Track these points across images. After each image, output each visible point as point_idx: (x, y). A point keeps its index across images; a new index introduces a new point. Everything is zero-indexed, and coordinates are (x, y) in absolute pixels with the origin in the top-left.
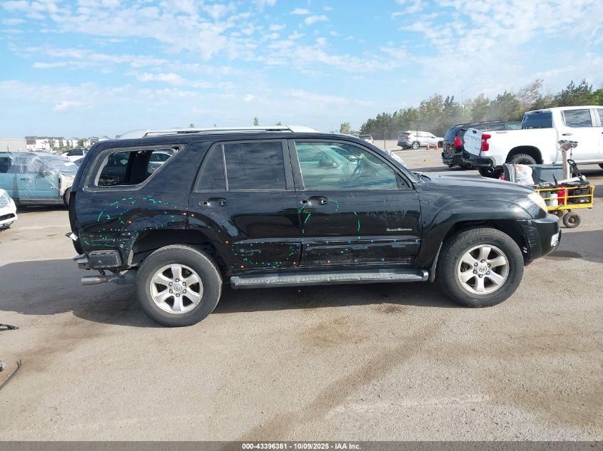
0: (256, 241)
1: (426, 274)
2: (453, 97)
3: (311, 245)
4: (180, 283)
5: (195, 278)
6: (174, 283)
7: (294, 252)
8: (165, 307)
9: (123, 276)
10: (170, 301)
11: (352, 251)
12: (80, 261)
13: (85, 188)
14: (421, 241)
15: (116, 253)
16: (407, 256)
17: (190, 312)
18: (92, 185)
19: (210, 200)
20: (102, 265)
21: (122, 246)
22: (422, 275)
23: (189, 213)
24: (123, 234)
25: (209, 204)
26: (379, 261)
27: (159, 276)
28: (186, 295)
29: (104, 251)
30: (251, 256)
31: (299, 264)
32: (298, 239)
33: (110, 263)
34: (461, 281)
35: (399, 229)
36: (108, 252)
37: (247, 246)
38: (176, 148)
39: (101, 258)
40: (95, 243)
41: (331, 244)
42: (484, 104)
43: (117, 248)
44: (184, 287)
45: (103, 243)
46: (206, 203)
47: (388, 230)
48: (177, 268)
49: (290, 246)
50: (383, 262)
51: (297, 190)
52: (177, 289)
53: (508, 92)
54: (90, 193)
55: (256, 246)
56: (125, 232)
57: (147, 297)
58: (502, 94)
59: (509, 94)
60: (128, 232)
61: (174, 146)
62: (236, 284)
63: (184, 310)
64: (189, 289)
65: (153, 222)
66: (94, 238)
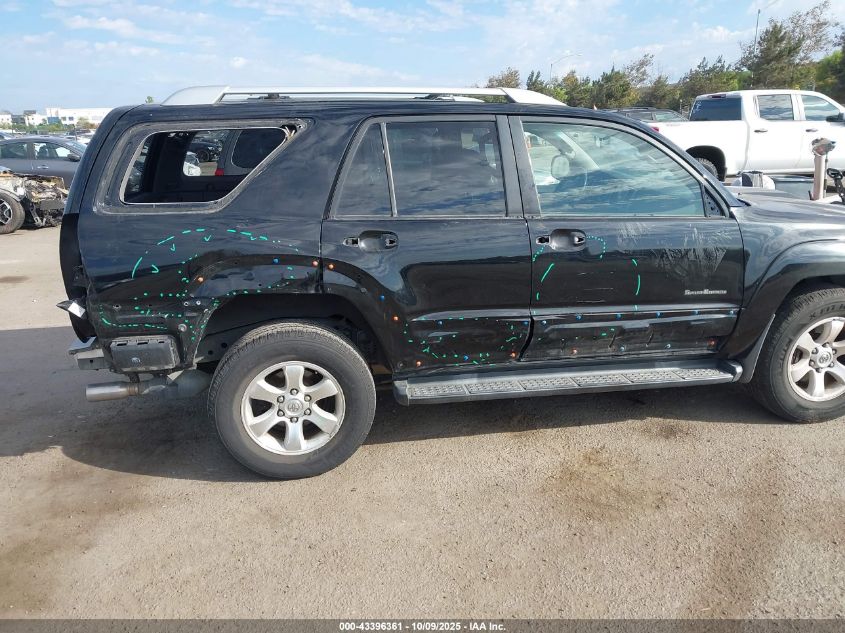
0: (451, 315)
1: (739, 369)
2: (539, 73)
3: (550, 322)
4: (300, 396)
5: (330, 386)
6: (289, 396)
7: (517, 335)
8: (269, 443)
9: (174, 384)
10: (279, 432)
11: (622, 331)
12: (82, 356)
13: (99, 207)
14: (738, 313)
15: (168, 342)
16: (709, 339)
17: (320, 450)
18: (112, 200)
19: (366, 235)
20: (139, 365)
21: (183, 328)
22: (733, 372)
23: (323, 263)
24: (186, 304)
25: (362, 245)
26: (662, 348)
27: (260, 386)
28: (311, 419)
29: (145, 338)
30: (437, 345)
31: (521, 357)
32: (526, 312)
33: (157, 362)
34: (791, 379)
35: (706, 292)
36: (154, 340)
37: (433, 326)
38: (292, 128)
39: (139, 354)
40: (127, 322)
41: (586, 319)
42: (583, 85)
43: (173, 333)
44: (307, 404)
45: (143, 321)
46: (355, 242)
47: (688, 292)
48: (295, 369)
49: (511, 323)
50: (669, 349)
51: (526, 216)
52: (293, 408)
53: (616, 70)
54: (111, 217)
55: (449, 324)
56: (189, 299)
57: (237, 426)
58: (609, 72)
59: (618, 73)
60: (196, 298)
61: (284, 122)
62: (409, 397)
63: (307, 446)
64: (315, 408)
65: (250, 279)
66: (122, 312)
